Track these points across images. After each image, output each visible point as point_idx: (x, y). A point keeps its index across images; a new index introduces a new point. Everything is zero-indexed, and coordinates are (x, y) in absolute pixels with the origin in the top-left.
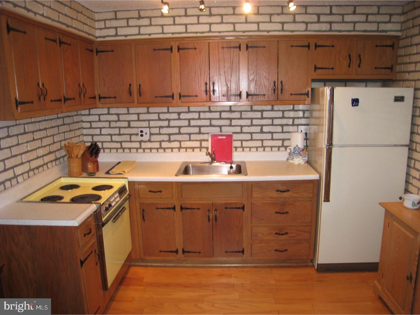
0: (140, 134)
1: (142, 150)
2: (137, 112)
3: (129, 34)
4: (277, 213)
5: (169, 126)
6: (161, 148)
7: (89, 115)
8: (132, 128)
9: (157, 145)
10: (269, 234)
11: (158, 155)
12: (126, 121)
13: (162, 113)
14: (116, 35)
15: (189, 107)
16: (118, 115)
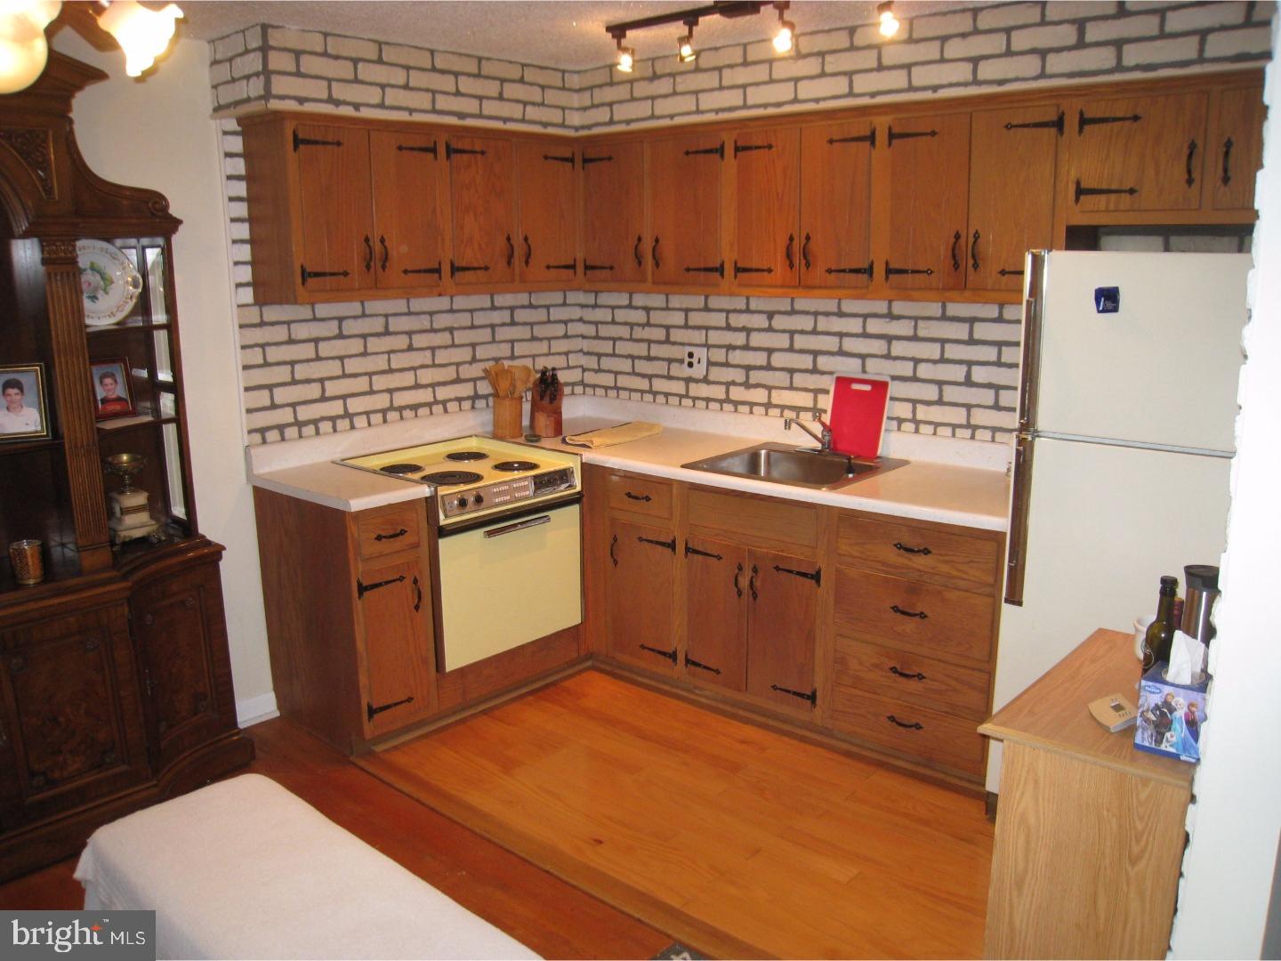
0: (687, 360)
1: (690, 402)
2: (684, 306)
3: (634, 117)
4: (896, 609)
5: (746, 347)
6: (728, 400)
7: (595, 306)
8: (674, 343)
9: (719, 392)
10: (876, 666)
11: (721, 417)
12: (661, 326)
13: (735, 311)
14: (611, 122)
15: (793, 300)
16: (647, 309)
